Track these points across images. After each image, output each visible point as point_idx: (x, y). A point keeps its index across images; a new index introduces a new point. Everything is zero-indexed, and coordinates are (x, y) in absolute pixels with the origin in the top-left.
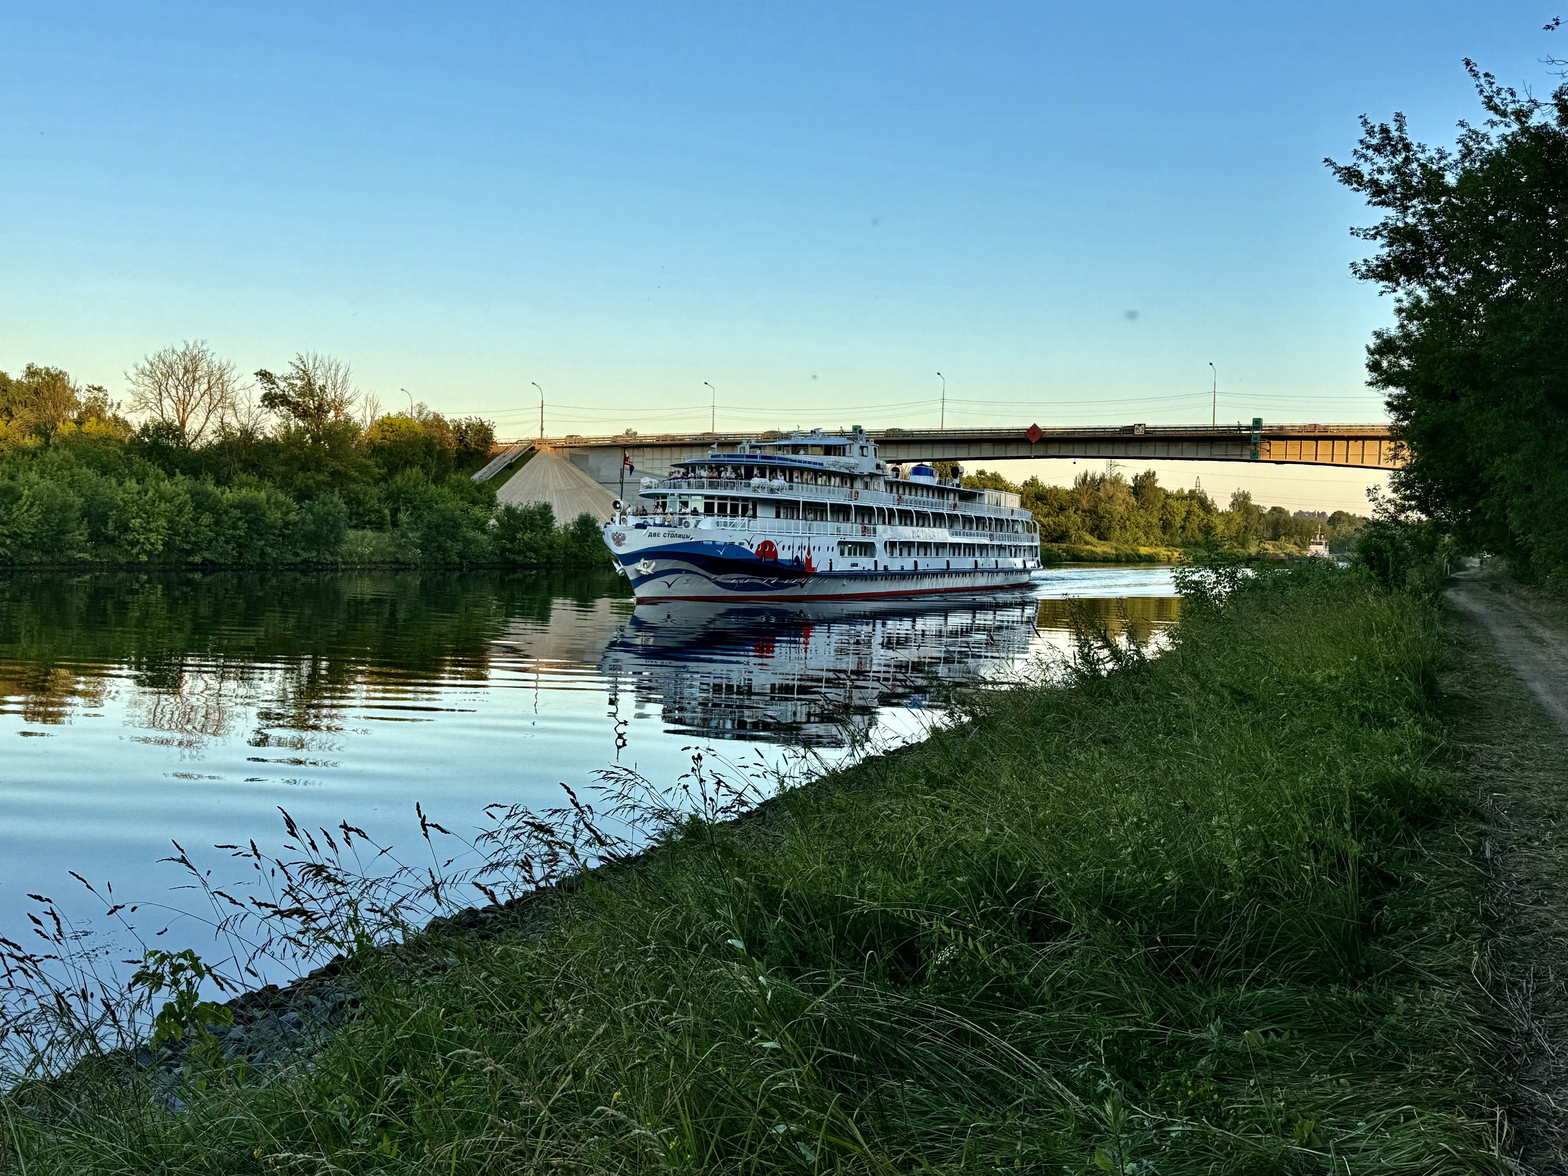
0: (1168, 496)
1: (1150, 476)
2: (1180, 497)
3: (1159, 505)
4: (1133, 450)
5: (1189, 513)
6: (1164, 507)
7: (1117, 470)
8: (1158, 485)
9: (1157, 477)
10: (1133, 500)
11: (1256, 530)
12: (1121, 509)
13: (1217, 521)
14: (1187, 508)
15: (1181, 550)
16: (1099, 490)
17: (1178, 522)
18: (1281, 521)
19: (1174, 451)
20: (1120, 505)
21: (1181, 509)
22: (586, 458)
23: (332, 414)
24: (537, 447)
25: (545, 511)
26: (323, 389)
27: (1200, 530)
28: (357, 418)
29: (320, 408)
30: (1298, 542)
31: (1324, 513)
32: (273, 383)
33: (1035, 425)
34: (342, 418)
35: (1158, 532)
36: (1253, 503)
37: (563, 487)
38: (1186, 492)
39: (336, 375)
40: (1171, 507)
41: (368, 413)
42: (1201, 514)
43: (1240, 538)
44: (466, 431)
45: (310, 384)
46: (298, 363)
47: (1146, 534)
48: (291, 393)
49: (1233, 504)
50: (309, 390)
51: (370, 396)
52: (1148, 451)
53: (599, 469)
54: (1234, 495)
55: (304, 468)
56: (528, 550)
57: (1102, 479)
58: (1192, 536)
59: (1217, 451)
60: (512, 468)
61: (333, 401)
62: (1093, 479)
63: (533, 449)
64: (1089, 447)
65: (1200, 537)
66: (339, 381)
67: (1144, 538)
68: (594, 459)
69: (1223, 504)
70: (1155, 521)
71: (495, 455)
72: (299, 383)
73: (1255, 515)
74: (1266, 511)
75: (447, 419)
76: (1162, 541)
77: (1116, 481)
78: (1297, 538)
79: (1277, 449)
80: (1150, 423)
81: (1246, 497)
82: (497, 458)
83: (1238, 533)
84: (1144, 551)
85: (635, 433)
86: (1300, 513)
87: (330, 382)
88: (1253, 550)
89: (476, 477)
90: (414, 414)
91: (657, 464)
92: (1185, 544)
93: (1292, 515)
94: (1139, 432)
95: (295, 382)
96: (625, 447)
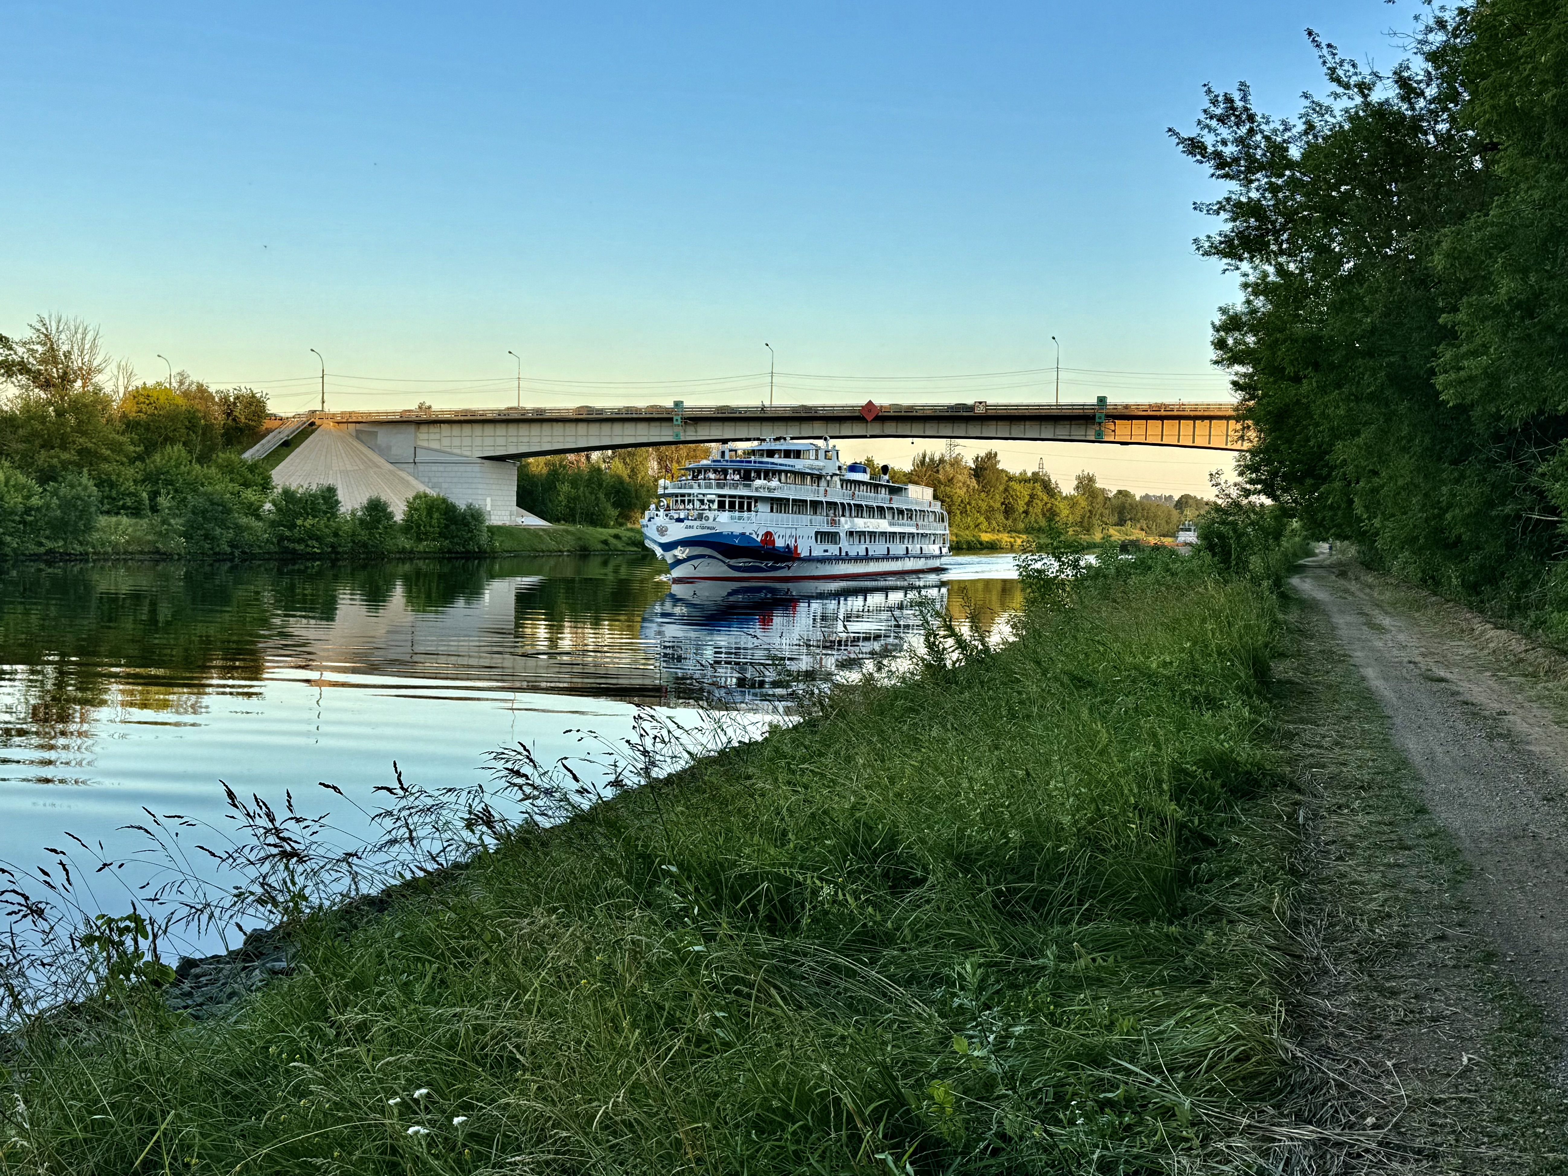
0: (1011, 479)
1: (991, 457)
2: (1023, 480)
3: (1001, 488)
4: (974, 430)
5: (1032, 496)
6: (1006, 490)
7: (957, 451)
8: (1000, 466)
9: (998, 458)
10: (973, 483)
11: (1102, 515)
12: (962, 492)
13: (1061, 506)
14: (1030, 492)
15: (1024, 537)
16: (938, 472)
17: (1021, 506)
18: (1127, 505)
19: (1016, 431)
20: (960, 488)
21: (1023, 492)
22: (375, 434)
23: (79, 383)
24: (318, 422)
25: (329, 495)
26: (68, 354)
27: (1044, 515)
28: (108, 388)
29: (64, 377)
30: (1145, 527)
31: (1171, 497)
32: (11, 349)
33: (870, 403)
34: (91, 388)
35: (1000, 517)
36: (1098, 485)
37: (349, 467)
38: (1029, 474)
39: (83, 339)
40: (1014, 490)
41: (121, 382)
42: (1045, 498)
43: (1085, 524)
44: (235, 403)
45: (53, 349)
46: (39, 326)
47: (988, 519)
48: (31, 360)
49: (1077, 487)
50: (51, 356)
51: (123, 363)
52: (990, 431)
53: (389, 448)
54: (1078, 478)
55: (47, 445)
56: (310, 538)
57: (941, 461)
58: (1036, 522)
59: (1062, 431)
60: (288, 445)
61: (81, 369)
62: (932, 460)
63: (312, 424)
64: (928, 425)
65: (1043, 523)
66: (87, 347)
67: (986, 524)
68: (383, 436)
69: (1067, 487)
70: (997, 505)
71: (269, 431)
72: (40, 349)
73: (1100, 499)
74: (1111, 495)
75: (212, 389)
76: (1005, 527)
77: (956, 462)
78: (1144, 524)
79: (1122, 429)
80: (991, 401)
81: (1091, 479)
82: (271, 435)
83: (1083, 517)
84: (986, 537)
85: (430, 407)
86: (1147, 496)
87: (76, 348)
88: (1098, 537)
89: (247, 455)
90: (175, 384)
91: (456, 442)
92: (1028, 531)
93: (1138, 498)
94: (980, 410)
95: (35, 347)
96: (419, 423)
